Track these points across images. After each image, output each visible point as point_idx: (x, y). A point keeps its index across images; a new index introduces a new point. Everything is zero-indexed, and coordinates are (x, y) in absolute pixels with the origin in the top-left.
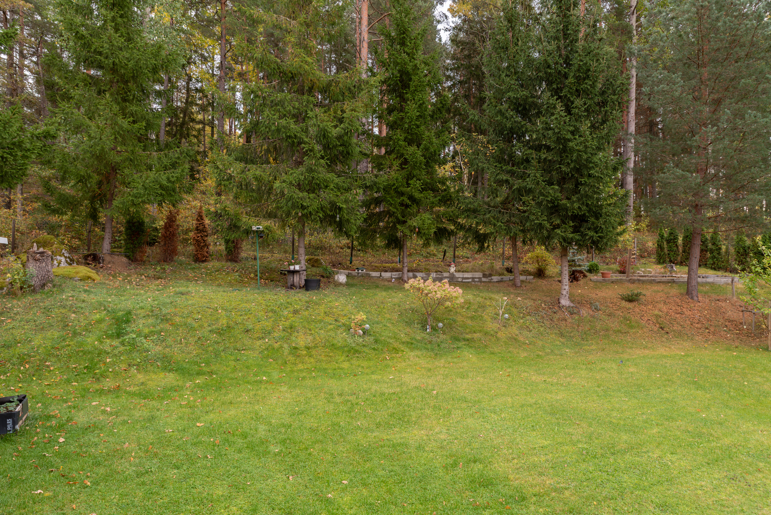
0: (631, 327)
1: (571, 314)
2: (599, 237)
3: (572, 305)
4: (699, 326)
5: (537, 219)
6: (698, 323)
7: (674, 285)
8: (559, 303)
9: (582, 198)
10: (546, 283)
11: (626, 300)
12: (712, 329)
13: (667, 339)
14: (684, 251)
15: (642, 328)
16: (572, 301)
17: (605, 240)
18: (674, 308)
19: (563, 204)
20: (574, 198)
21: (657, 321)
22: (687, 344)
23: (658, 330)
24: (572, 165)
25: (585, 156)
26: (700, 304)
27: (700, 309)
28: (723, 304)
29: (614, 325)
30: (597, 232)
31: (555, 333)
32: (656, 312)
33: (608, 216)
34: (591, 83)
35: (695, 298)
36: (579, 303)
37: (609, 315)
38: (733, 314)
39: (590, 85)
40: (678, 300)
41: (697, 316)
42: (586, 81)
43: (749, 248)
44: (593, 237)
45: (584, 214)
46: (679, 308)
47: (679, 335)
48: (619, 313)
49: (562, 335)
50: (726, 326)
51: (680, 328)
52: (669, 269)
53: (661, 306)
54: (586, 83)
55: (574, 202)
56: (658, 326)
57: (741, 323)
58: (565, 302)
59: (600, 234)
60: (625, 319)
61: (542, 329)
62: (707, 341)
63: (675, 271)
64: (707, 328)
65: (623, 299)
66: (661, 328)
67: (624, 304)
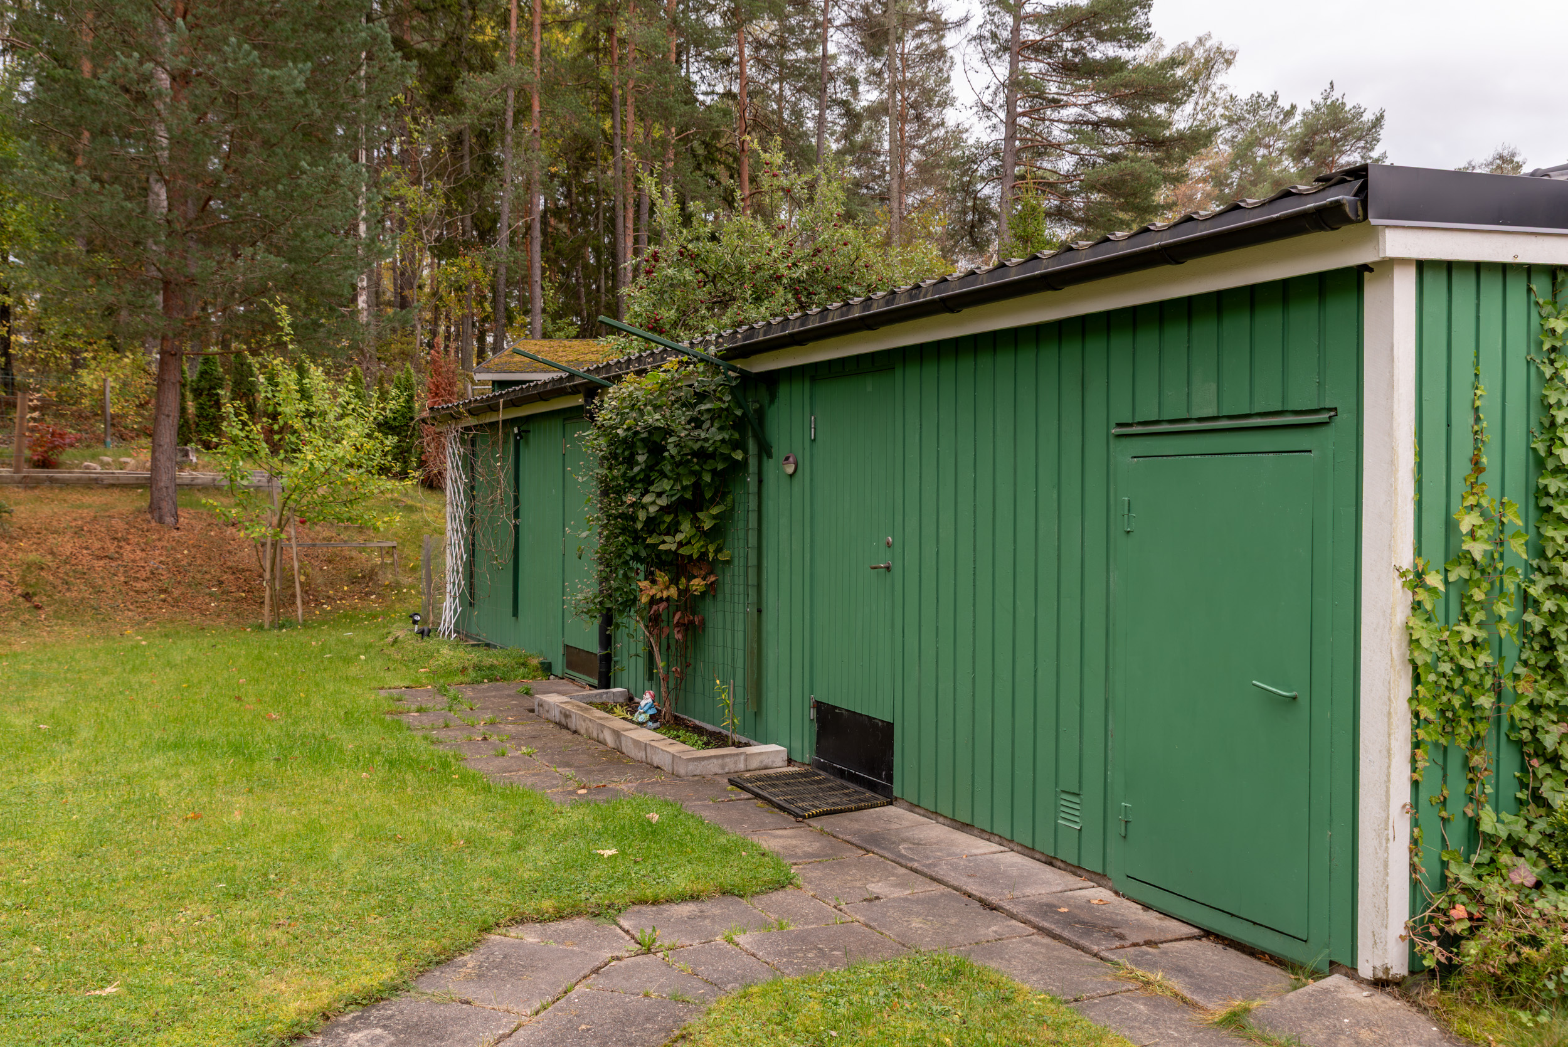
26: (179, 534)
27: (173, 545)
32: (36, 556)
35: (169, 519)
38: (250, 554)
56: (19, 590)
66: (26, 595)
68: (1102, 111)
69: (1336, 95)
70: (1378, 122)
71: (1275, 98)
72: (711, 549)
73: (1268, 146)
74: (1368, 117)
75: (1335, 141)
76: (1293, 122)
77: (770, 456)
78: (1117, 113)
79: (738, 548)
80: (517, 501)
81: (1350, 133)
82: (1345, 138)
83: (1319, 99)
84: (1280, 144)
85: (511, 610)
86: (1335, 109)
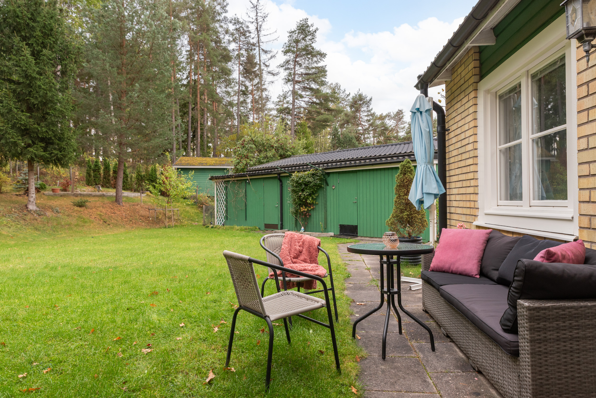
0: (86, 222)
1: (39, 215)
2: (62, 155)
3: (38, 209)
4: (126, 220)
5: (12, 138)
6: (125, 218)
7: (104, 197)
8: (27, 208)
9: (49, 125)
10: (5, 196)
11: (77, 206)
12: (134, 221)
13: (110, 228)
14: (105, 178)
15: (93, 222)
16: (38, 207)
17: (67, 159)
18: (109, 210)
19: (34, 128)
20: (43, 124)
21: (101, 218)
22: (122, 230)
23: (103, 223)
24: (39, 99)
25: (49, 94)
26: (124, 207)
27: (125, 210)
28: (137, 207)
29: (74, 221)
30: (61, 152)
31: (31, 229)
32: (99, 213)
33: (69, 139)
34: (54, 40)
35: (121, 204)
36: (43, 208)
37: (68, 216)
38: (142, 212)
39: (54, 42)
40: (111, 205)
41: (124, 214)
42: (50, 37)
43: (144, 176)
44: (57, 154)
45: (51, 138)
46: (112, 210)
47: (116, 225)
48: (75, 214)
49: (36, 229)
50: (141, 219)
51: (115, 221)
52: (97, 189)
53: (101, 209)
54: (50, 39)
55: (42, 127)
56: (102, 221)
57: (148, 217)
58: (32, 207)
59: (63, 153)
60: (79, 217)
61: (19, 226)
62: (133, 227)
63: (101, 191)
64: (131, 221)
65: (75, 205)
66: (104, 222)
67: (76, 208)
68: (315, 100)
69: (360, 92)
70: (371, 100)
71: (345, 91)
72: (314, 202)
73: (343, 104)
74: (368, 99)
75: (360, 104)
76: (349, 98)
77: (328, 185)
78: (318, 101)
79: (320, 201)
80: (246, 195)
81: (364, 102)
82: (363, 103)
83: (356, 93)
84: (345, 103)
85: (245, 219)
86: (360, 95)
